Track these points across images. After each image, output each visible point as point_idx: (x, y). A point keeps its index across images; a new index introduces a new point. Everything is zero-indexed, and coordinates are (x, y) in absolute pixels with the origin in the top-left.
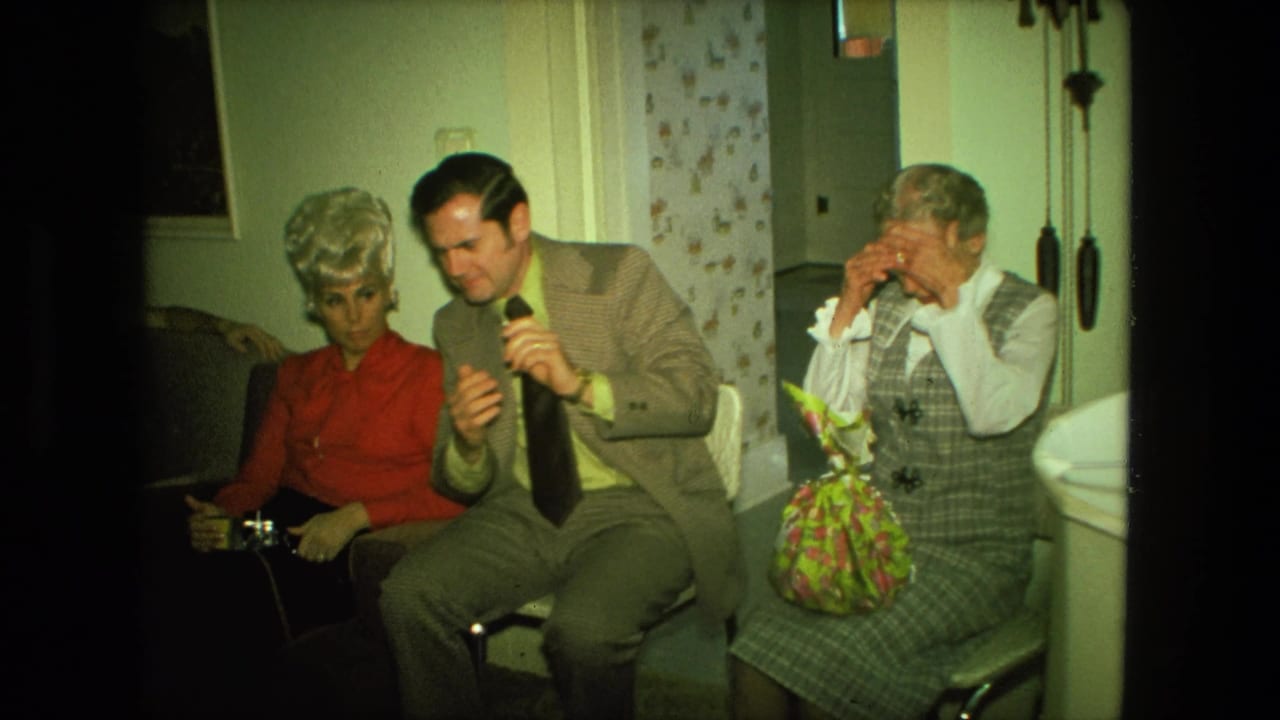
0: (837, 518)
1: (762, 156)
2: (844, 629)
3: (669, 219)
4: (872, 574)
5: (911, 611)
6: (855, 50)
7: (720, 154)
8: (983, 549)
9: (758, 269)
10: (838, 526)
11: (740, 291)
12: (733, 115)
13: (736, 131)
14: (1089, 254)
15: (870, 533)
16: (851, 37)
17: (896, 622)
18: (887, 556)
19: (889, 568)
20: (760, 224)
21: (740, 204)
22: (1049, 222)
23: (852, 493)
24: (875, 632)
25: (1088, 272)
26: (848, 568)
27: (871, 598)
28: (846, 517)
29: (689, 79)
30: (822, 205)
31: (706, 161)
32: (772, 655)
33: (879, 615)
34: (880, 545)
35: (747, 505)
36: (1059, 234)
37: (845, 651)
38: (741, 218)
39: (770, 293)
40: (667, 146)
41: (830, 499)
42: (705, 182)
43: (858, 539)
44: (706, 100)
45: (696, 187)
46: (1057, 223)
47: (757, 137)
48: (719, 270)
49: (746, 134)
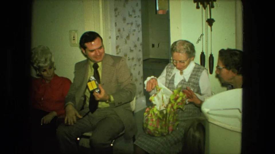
1: (140, 35)
3: (120, 50)
6: (160, 12)
7: (131, 36)
9: (139, 60)
11: (135, 65)
12: (134, 27)
13: (135, 30)
14: (211, 58)
16: (159, 10)
20: (140, 50)
21: (135, 46)
22: (203, 51)
25: (211, 61)
26: (159, 127)
29: (124, 19)
30: (153, 46)
31: (128, 37)
35: (137, 111)
36: (205, 54)
38: (136, 49)
39: (142, 65)
40: (120, 33)
41: (154, 112)
42: (128, 41)
44: (128, 24)
45: (126, 42)
46: (205, 51)
47: (139, 32)
48: (131, 60)
49: (137, 31)
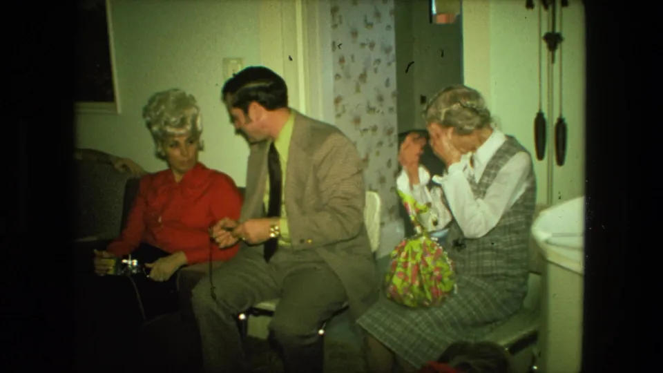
0: (414, 258)
1: (391, 72)
2: (413, 315)
3: (344, 106)
4: (430, 288)
5: (452, 309)
6: (441, 20)
7: (370, 73)
8: (497, 280)
9: (389, 132)
10: (414, 262)
11: (380, 143)
12: (377, 53)
13: (378, 61)
14: (561, 126)
15: (431, 267)
16: (439, 13)
17: (442, 314)
18: (440, 279)
19: (440, 286)
20: (391, 110)
21: (381, 99)
22: (540, 110)
23: (424, 246)
24: (430, 318)
25: (561, 136)
26: (417, 283)
27: (428, 301)
28: (419, 257)
29: (355, 34)
30: (423, 100)
31: (363, 77)
32: (376, 326)
33: (433, 309)
34: (437, 273)
35: (383, 254)
36: (546, 116)
37: (412, 326)
38: (381, 105)
40: (342, 68)
41: (412, 248)
42: (362, 87)
43: (423, 269)
44: (363, 45)
45: (358, 90)
46: (545, 111)
47: (389, 64)
48: (370, 133)
49: (384, 62)
